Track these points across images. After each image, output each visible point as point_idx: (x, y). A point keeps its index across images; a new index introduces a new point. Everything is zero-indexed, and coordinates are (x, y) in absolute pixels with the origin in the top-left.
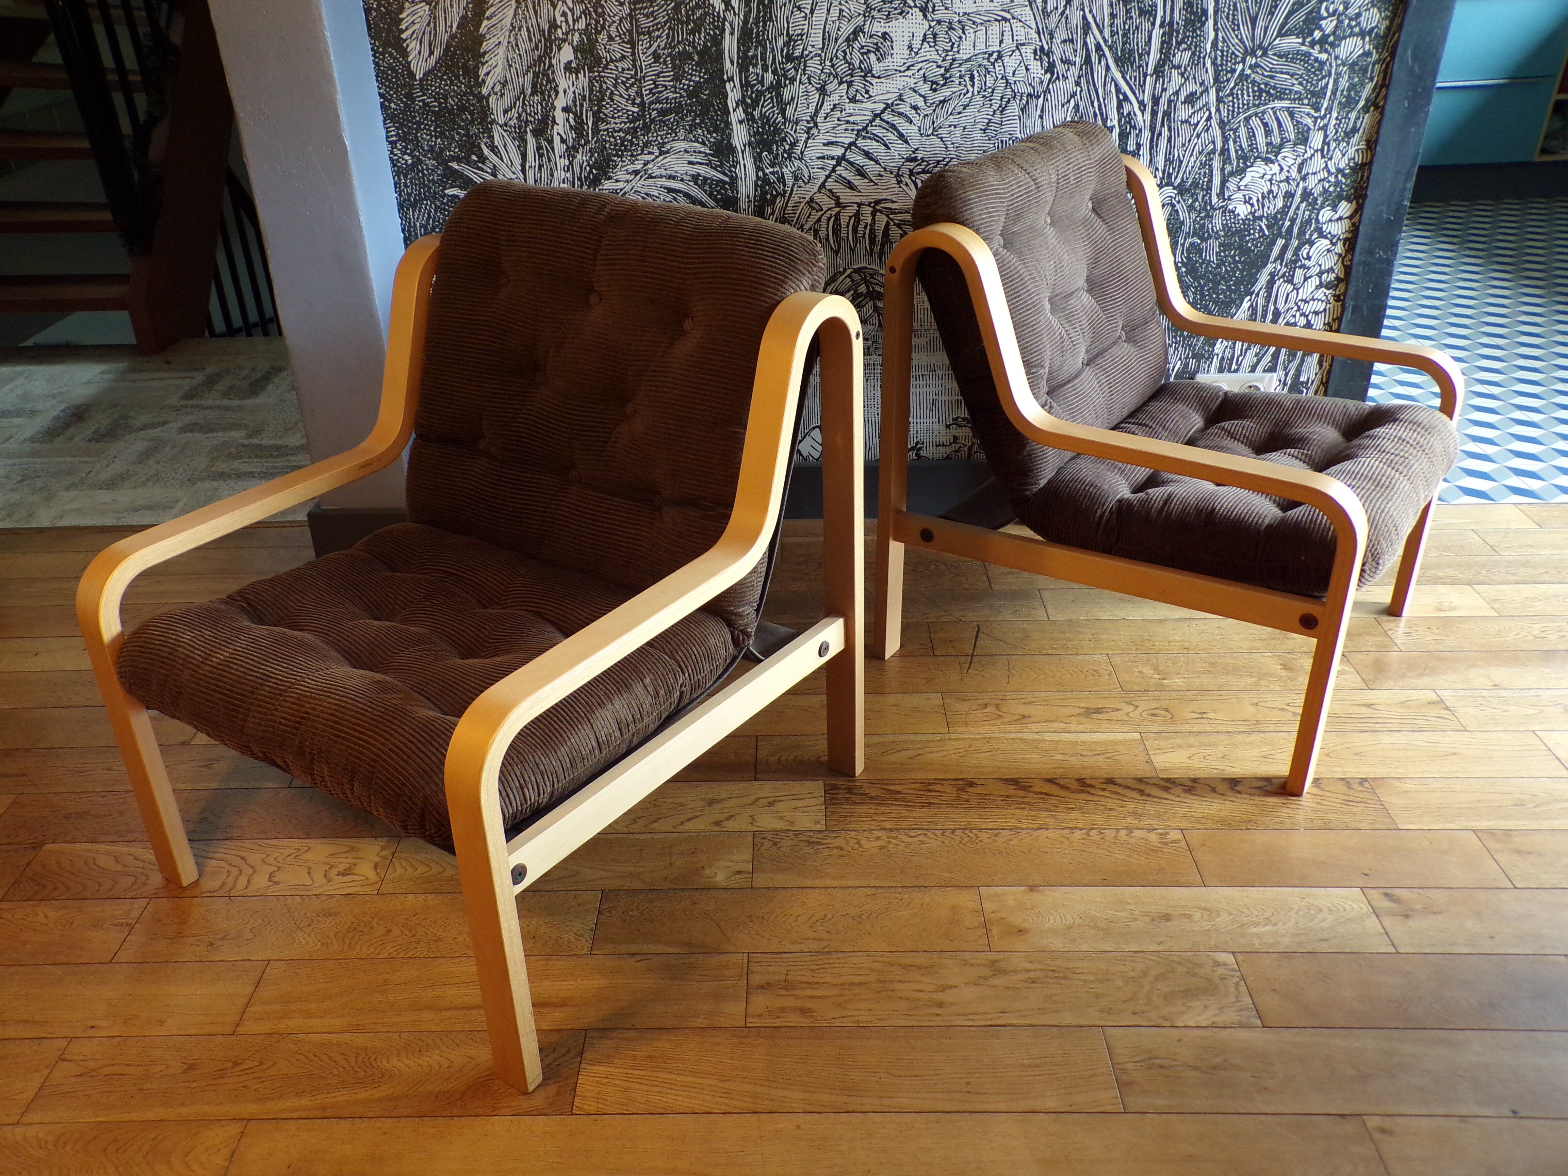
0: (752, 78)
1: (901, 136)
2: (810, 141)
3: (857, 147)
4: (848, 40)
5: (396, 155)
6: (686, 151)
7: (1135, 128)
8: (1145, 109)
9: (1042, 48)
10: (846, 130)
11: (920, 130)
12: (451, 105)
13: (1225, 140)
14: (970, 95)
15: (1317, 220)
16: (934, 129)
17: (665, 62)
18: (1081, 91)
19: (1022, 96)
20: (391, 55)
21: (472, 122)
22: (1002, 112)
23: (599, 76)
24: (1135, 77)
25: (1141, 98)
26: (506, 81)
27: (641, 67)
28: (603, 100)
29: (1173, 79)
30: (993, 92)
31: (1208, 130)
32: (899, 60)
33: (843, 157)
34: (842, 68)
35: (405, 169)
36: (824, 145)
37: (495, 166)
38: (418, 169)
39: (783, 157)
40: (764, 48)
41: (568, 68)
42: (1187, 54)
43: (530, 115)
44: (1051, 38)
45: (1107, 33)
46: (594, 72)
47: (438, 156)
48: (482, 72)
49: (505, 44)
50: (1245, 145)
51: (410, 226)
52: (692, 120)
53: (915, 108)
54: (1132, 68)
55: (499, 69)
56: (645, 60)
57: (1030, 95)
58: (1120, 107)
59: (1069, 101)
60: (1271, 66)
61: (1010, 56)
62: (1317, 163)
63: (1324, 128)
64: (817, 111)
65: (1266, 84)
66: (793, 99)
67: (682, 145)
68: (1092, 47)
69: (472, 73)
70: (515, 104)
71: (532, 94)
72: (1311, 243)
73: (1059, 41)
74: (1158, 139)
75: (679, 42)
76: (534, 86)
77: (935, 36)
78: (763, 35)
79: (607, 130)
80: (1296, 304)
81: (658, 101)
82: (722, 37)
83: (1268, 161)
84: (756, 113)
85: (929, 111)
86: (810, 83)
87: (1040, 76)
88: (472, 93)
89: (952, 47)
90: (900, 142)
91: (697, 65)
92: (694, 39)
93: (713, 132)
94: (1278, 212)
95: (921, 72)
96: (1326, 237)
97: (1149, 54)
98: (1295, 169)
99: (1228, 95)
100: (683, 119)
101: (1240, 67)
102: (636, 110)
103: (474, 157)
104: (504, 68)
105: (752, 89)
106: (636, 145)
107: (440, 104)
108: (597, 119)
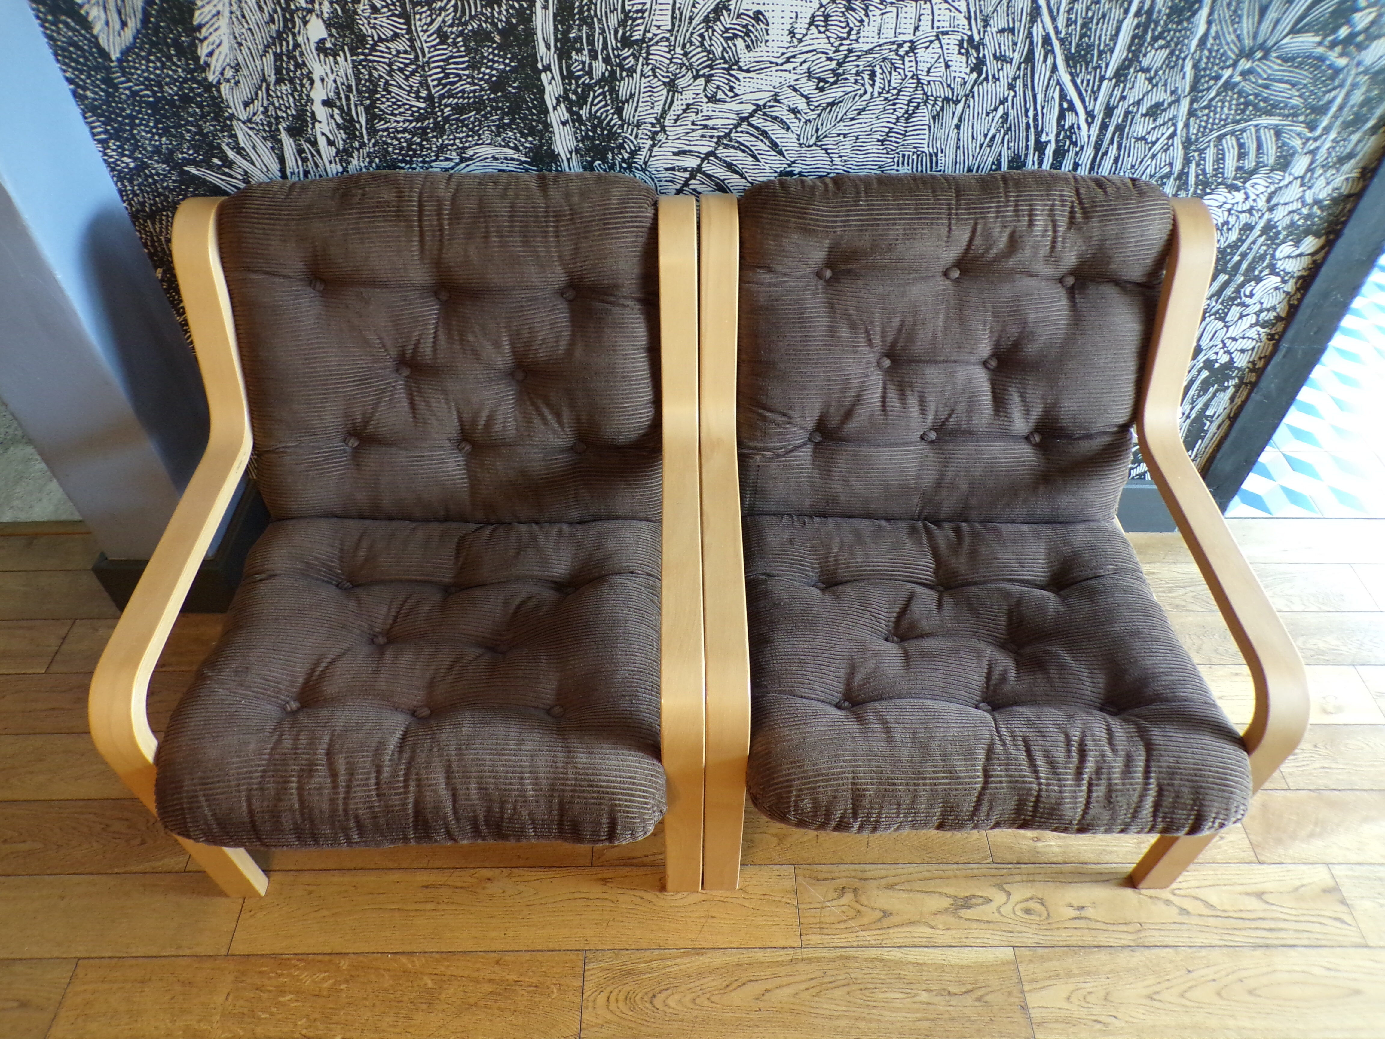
0: (576, 67)
1: (774, 146)
2: (656, 149)
3: (717, 158)
4: (706, 20)
5: (111, 157)
6: (494, 158)
7: (1075, 144)
8: (1093, 122)
9: (971, 38)
10: (703, 136)
11: (799, 140)
12: (170, 94)
13: (1187, 161)
14: (867, 96)
15: (1273, 256)
16: (817, 138)
17: (455, 44)
18: (1015, 96)
19: (936, 100)
20: (67, 25)
21: (203, 116)
22: (907, 119)
23: (365, 60)
24: (1088, 81)
25: (1090, 108)
26: (238, 64)
27: (422, 49)
28: (376, 92)
29: (1137, 85)
30: (898, 94)
31: (1166, 151)
32: (776, 49)
33: (699, 169)
34: (699, 57)
35: (127, 173)
36: (675, 154)
37: (246, 172)
38: (145, 174)
39: (621, 167)
40: (591, 27)
41: (321, 47)
42: (1165, 52)
43: (281, 110)
44: (985, 27)
45: (1061, 21)
46: (358, 55)
47: (168, 158)
48: (203, 51)
49: (227, 14)
50: (1209, 169)
51: (153, 241)
52: (499, 120)
53: (794, 111)
54: (1087, 69)
55: (225, 48)
56: (426, 40)
57: (947, 99)
58: (1061, 117)
59: (996, 109)
60: (1269, 72)
61: (927, 48)
62: (1295, 191)
63: (1313, 152)
64: (664, 112)
65: (1256, 95)
66: (632, 96)
67: (488, 151)
68: (1038, 40)
69: (189, 52)
70: (257, 94)
71: (279, 81)
72: (1258, 280)
73: (995, 30)
74: (1102, 158)
75: (472, 17)
76: (278, 71)
77: (827, 17)
78: (589, 10)
79: (387, 130)
80: (1223, 341)
81: (450, 95)
82: (532, 13)
83: (1232, 188)
84: (584, 113)
85: (812, 115)
86: (655, 76)
87: (963, 75)
88: (194, 80)
89: (849, 33)
90: (774, 153)
91: (500, 47)
92: (492, 13)
93: (528, 135)
94: (1229, 246)
95: (805, 66)
96: (1277, 274)
97: (1112, 51)
98: (1264, 198)
99: (1205, 108)
100: (487, 119)
101: (1227, 73)
102: (423, 105)
103: (215, 161)
104: (231, 48)
105: (577, 82)
106: (428, 149)
107: (154, 93)
108: (372, 117)
